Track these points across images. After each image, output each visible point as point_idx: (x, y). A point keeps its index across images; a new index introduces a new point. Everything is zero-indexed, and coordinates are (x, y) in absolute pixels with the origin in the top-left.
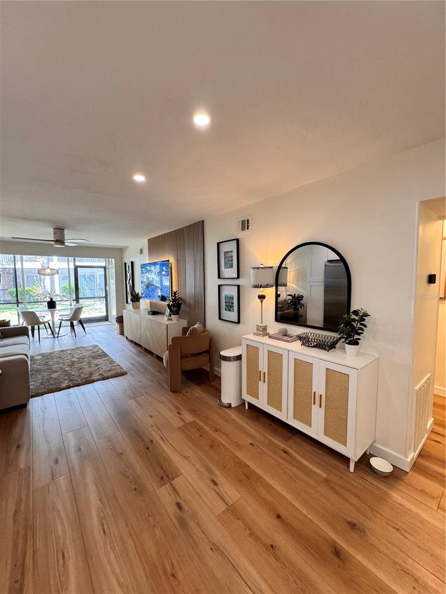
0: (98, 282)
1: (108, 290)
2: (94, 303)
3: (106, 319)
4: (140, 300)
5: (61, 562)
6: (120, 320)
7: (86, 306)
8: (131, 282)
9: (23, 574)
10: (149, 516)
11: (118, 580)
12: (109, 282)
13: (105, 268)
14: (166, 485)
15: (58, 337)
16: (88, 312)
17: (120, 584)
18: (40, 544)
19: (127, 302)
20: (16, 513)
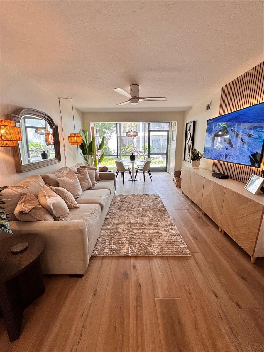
0: (162, 144)
1: (169, 149)
2: (159, 157)
3: (165, 170)
4: (200, 159)
6: (178, 174)
7: (154, 159)
8: (190, 142)
12: (170, 143)
13: (168, 131)
15: (135, 181)
16: (155, 163)
19: (184, 160)
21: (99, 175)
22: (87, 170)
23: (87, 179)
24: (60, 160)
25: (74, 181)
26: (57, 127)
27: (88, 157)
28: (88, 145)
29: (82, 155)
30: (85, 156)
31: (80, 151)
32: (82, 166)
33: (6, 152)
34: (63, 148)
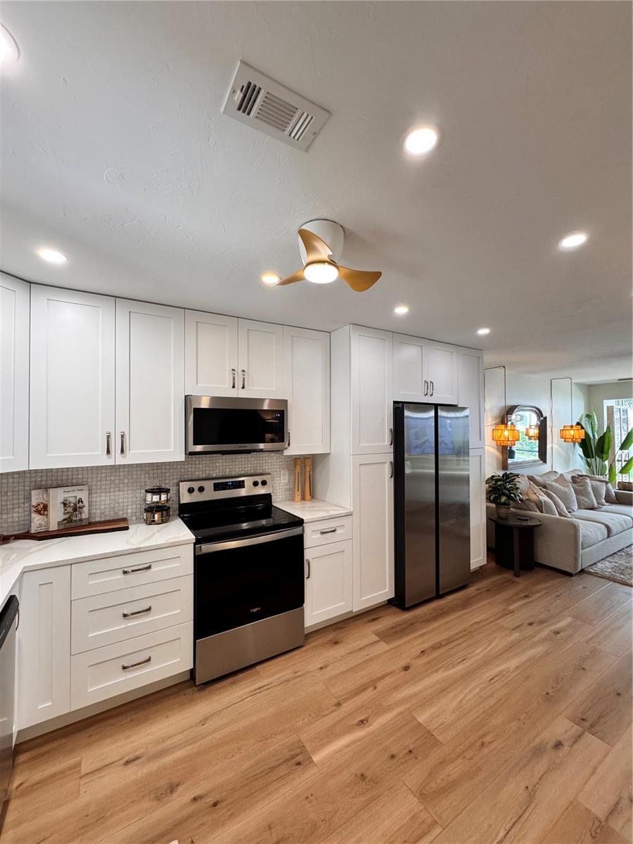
5: (459, 660)
9: (445, 645)
10: (527, 713)
11: (463, 699)
14: (576, 726)
17: (461, 701)
18: (464, 645)
20: (476, 623)
21: (614, 494)
22: (588, 481)
23: (589, 493)
24: (545, 461)
25: (566, 489)
26: (545, 418)
27: (596, 461)
28: (596, 441)
29: (581, 458)
30: (589, 460)
31: (580, 451)
32: (580, 474)
33: (498, 449)
34: (551, 445)
